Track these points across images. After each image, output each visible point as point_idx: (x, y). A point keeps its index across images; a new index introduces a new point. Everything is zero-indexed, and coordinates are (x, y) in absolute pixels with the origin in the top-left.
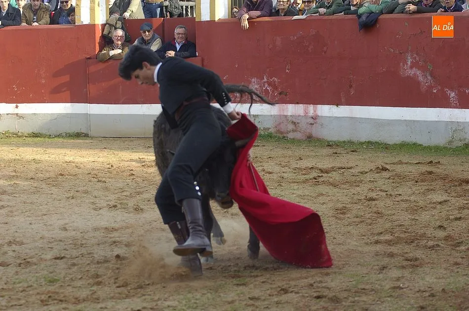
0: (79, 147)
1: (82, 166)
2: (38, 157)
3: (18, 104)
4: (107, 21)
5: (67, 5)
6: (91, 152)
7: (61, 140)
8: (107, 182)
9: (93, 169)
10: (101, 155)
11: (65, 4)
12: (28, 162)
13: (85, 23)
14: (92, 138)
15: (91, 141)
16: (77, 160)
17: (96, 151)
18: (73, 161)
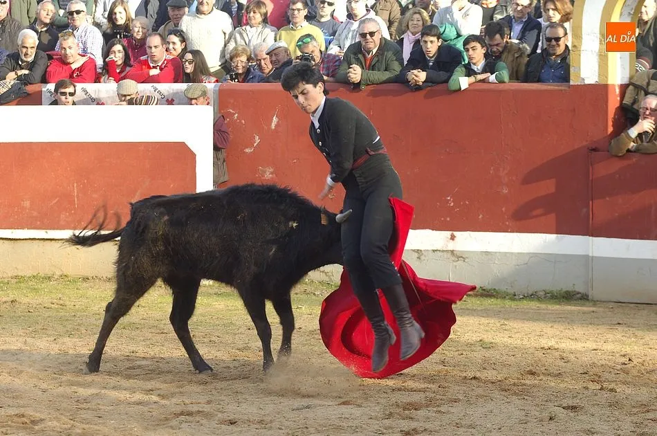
0: (568, 320)
1: (572, 357)
2: (488, 338)
3: (456, 233)
4: (631, 78)
5: (559, 45)
6: (591, 330)
7: (534, 305)
8: (618, 390)
9: (593, 365)
10: (610, 336)
11: (554, 42)
12: (469, 345)
13: (587, 82)
14: (595, 302)
15: (592, 309)
16: (564, 345)
17: (602, 329)
18: (556, 346)
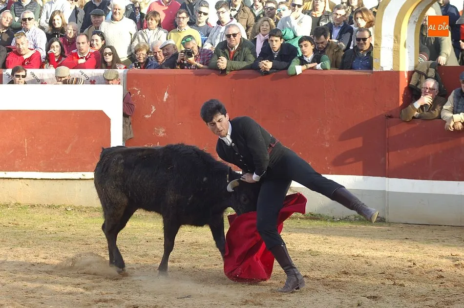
0: (371, 236)
1: (374, 262)
2: (314, 248)
4: (416, 67)
5: (365, 44)
6: (387, 243)
7: (347, 225)
8: (406, 285)
9: (388, 267)
10: (401, 248)
11: (362, 42)
12: (301, 253)
13: (385, 69)
14: (390, 224)
15: (388, 228)
16: (368, 253)
17: (395, 242)
18: (363, 254)
